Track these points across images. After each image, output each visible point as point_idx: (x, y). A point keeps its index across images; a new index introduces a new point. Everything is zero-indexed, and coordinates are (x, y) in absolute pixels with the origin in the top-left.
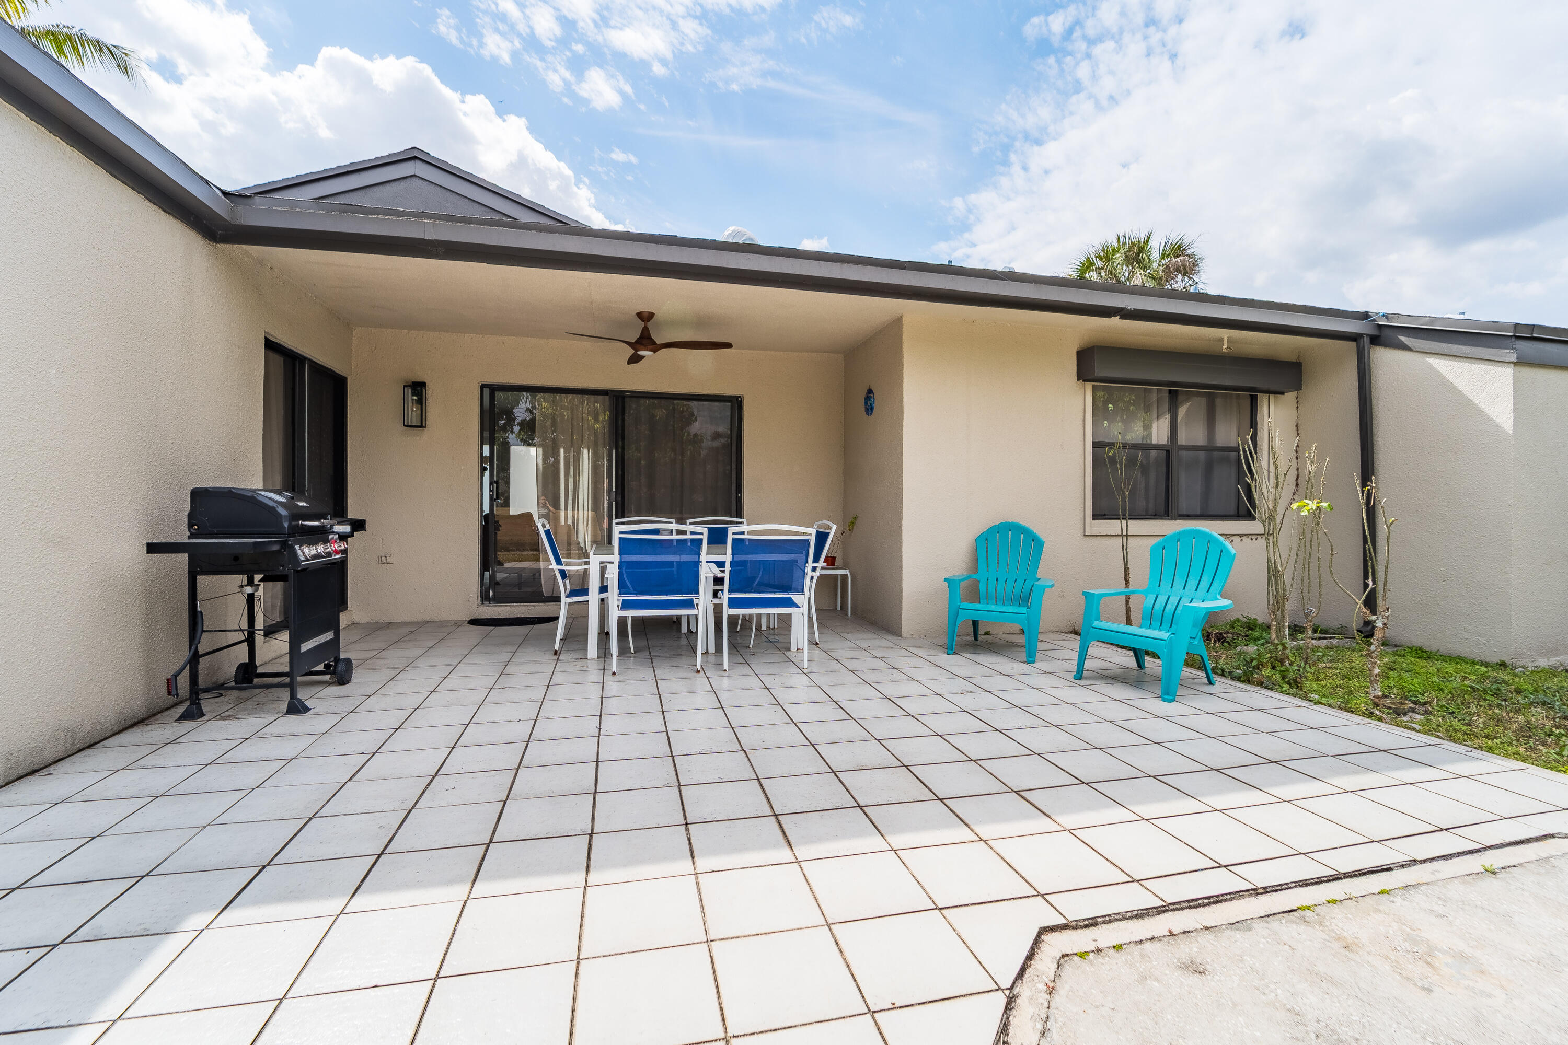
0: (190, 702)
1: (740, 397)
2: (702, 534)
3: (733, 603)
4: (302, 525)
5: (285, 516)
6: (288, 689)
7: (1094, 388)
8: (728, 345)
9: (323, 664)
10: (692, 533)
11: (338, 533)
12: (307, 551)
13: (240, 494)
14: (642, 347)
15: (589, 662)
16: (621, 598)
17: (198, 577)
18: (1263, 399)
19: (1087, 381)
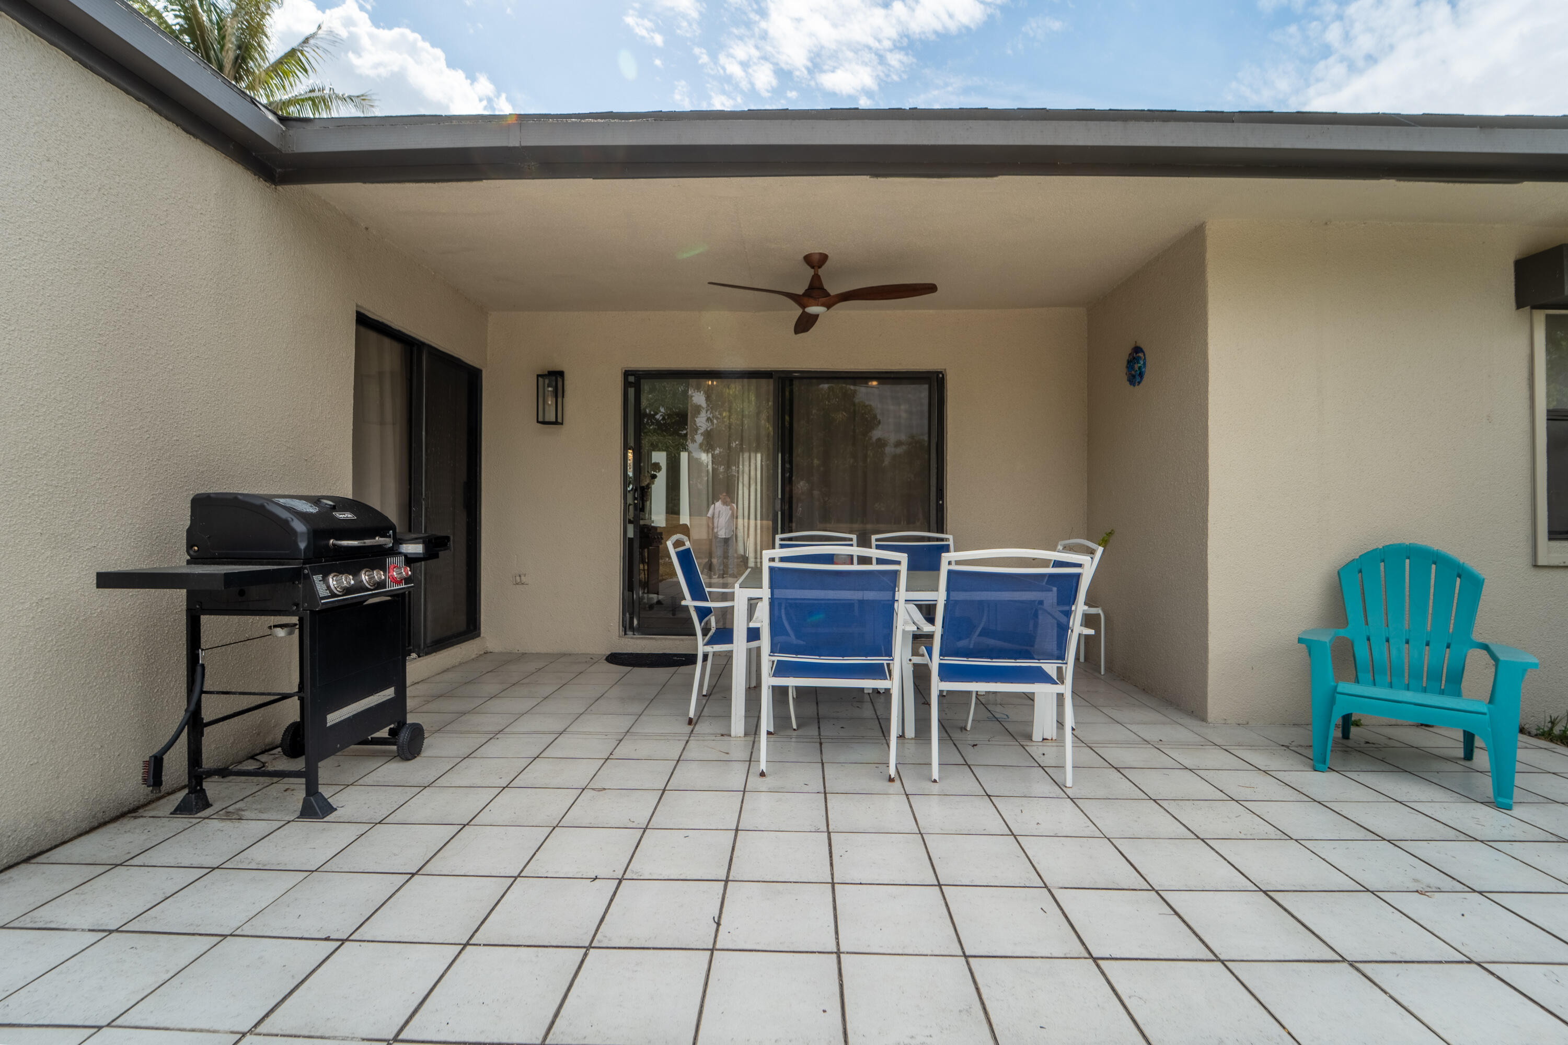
0: (189, 789)
1: (941, 372)
2: (899, 563)
3: (947, 673)
4: (334, 545)
5: (302, 533)
6: (303, 780)
7: (1549, 319)
8: (931, 289)
9: (387, 729)
10: (880, 561)
11: (406, 556)
12: (332, 582)
13: (247, 503)
16: (776, 659)
17: (202, 616)
19: (1534, 307)
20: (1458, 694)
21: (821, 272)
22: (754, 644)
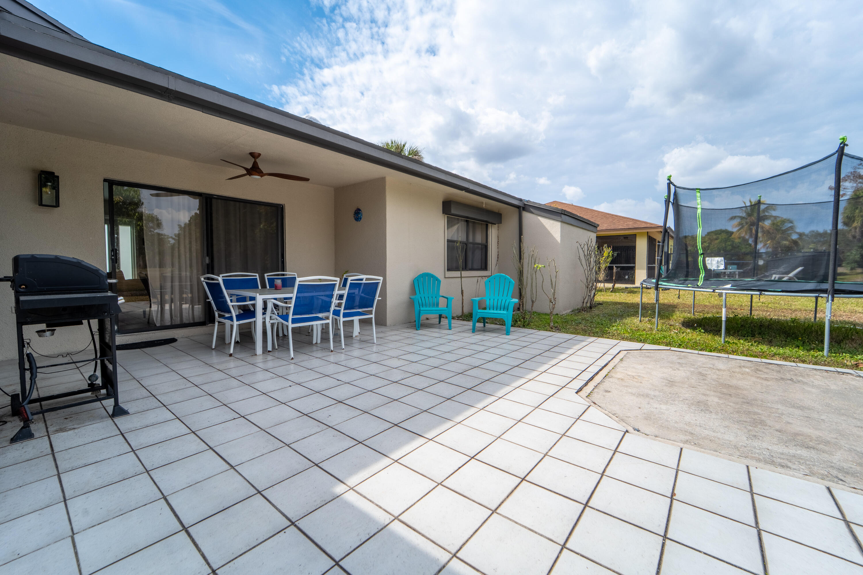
1: (282, 205)
7: (447, 217)
8: (307, 180)
14: (257, 173)
15: (258, 357)
17: (23, 327)
18: (490, 225)
19: (446, 214)
20: (438, 307)
21: (257, 160)
22: (264, 316)
